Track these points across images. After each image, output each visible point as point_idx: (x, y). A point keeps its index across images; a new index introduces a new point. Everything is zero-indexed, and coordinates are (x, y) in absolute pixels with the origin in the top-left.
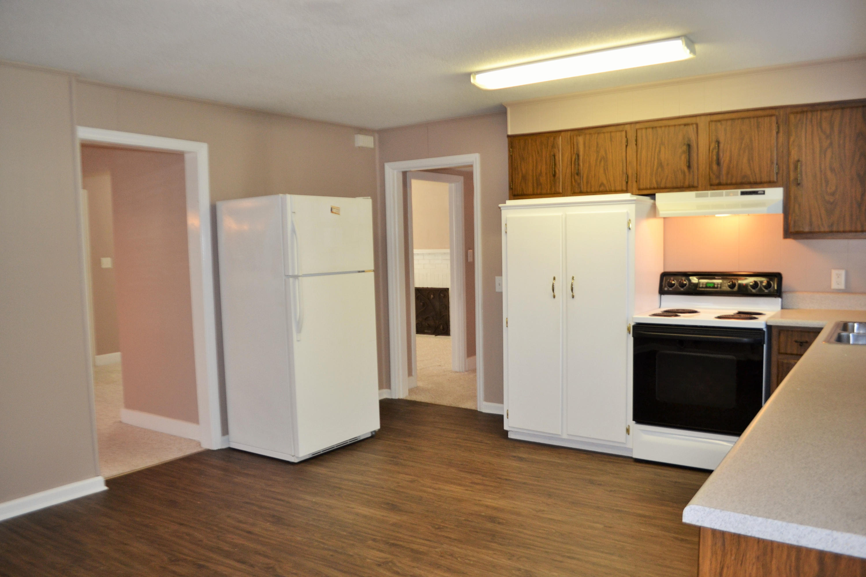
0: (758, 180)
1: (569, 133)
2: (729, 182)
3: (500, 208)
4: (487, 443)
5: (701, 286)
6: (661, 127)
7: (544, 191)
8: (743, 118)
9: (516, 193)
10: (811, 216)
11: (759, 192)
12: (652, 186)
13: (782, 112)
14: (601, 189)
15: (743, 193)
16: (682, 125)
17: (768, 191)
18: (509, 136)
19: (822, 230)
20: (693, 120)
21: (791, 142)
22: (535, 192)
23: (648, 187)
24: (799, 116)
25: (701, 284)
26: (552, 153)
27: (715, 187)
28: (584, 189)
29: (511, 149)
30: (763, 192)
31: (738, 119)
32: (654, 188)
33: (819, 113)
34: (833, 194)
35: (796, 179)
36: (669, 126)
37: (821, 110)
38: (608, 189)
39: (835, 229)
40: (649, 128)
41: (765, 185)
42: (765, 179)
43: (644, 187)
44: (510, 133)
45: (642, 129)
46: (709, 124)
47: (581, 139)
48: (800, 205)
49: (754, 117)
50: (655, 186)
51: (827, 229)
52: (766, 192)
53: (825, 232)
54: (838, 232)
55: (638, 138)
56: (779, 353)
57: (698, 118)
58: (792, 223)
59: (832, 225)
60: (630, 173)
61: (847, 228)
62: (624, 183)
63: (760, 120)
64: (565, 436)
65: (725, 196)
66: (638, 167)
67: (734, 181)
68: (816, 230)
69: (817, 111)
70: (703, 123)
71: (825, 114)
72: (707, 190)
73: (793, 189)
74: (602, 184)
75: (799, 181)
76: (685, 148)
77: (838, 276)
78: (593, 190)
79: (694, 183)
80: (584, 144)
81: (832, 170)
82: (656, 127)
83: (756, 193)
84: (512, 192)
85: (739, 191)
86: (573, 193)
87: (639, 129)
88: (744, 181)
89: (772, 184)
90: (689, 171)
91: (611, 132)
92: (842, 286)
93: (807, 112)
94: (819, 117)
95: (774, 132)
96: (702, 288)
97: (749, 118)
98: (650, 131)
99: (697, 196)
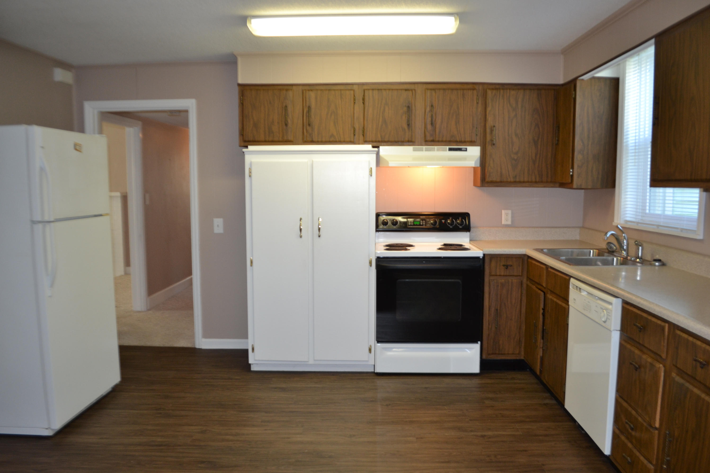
0: (463, 140)
1: (301, 88)
2: (440, 139)
3: (244, 152)
4: (237, 379)
5: (410, 224)
6: (385, 90)
7: (276, 139)
8: (452, 90)
9: (247, 139)
10: (501, 169)
11: (463, 149)
12: (377, 140)
13: (481, 87)
14: (331, 140)
15: (450, 149)
16: (403, 90)
17: (469, 148)
18: (239, 85)
19: (509, 180)
20: (412, 87)
21: (488, 112)
22: (267, 139)
23: (374, 140)
24: (494, 91)
25: (409, 222)
26: (284, 105)
27: (430, 143)
28: (315, 139)
29: (242, 97)
30: (465, 149)
31: (448, 89)
32: (379, 142)
33: (508, 91)
34: (516, 153)
35: (492, 141)
36: (392, 90)
37: (510, 89)
38: (337, 140)
39: (517, 180)
40: (375, 89)
41: (468, 143)
42: (468, 139)
43: (370, 140)
44: (240, 81)
45: (369, 90)
46: (425, 91)
47: (312, 94)
48: (494, 161)
49: (460, 89)
50: (380, 140)
51: (512, 180)
52: (468, 150)
53: (510, 182)
54: (520, 182)
55: (365, 98)
56: (491, 275)
57: (416, 85)
58: (487, 174)
59: (516, 176)
60: (357, 126)
61: (526, 180)
62: (352, 135)
63: (465, 91)
64: (311, 362)
65: (437, 151)
66: (365, 122)
67: (444, 139)
68: (505, 180)
69: (507, 89)
70: (419, 90)
71: (513, 92)
72: (423, 146)
73: (489, 148)
74: (332, 135)
75: (494, 142)
76: (405, 109)
77: (507, 214)
78: (324, 140)
79: (412, 139)
80: (316, 98)
81: (516, 135)
82: (381, 90)
83: (460, 150)
84: (243, 138)
85: (448, 147)
86: (304, 142)
87: (366, 89)
88: (452, 140)
89: (472, 143)
90: (409, 129)
91: (341, 90)
92: (509, 223)
93: (500, 89)
94: (508, 95)
95: (475, 102)
96: (411, 225)
97: (457, 89)
98: (376, 92)
99: (414, 150)
